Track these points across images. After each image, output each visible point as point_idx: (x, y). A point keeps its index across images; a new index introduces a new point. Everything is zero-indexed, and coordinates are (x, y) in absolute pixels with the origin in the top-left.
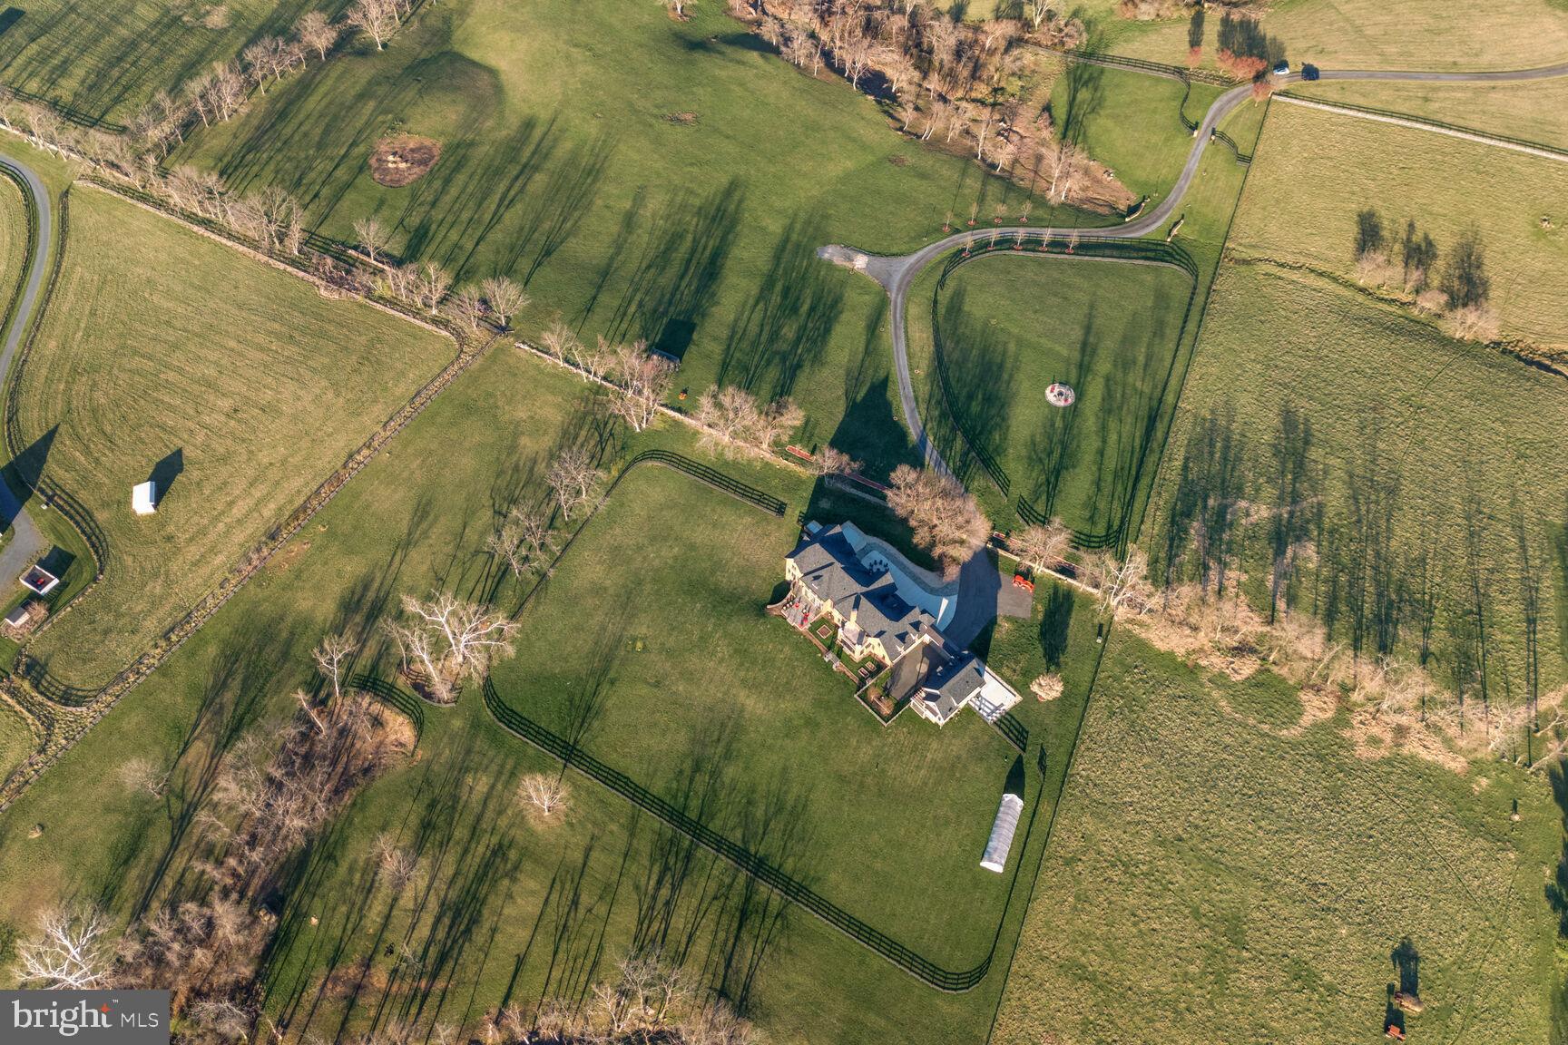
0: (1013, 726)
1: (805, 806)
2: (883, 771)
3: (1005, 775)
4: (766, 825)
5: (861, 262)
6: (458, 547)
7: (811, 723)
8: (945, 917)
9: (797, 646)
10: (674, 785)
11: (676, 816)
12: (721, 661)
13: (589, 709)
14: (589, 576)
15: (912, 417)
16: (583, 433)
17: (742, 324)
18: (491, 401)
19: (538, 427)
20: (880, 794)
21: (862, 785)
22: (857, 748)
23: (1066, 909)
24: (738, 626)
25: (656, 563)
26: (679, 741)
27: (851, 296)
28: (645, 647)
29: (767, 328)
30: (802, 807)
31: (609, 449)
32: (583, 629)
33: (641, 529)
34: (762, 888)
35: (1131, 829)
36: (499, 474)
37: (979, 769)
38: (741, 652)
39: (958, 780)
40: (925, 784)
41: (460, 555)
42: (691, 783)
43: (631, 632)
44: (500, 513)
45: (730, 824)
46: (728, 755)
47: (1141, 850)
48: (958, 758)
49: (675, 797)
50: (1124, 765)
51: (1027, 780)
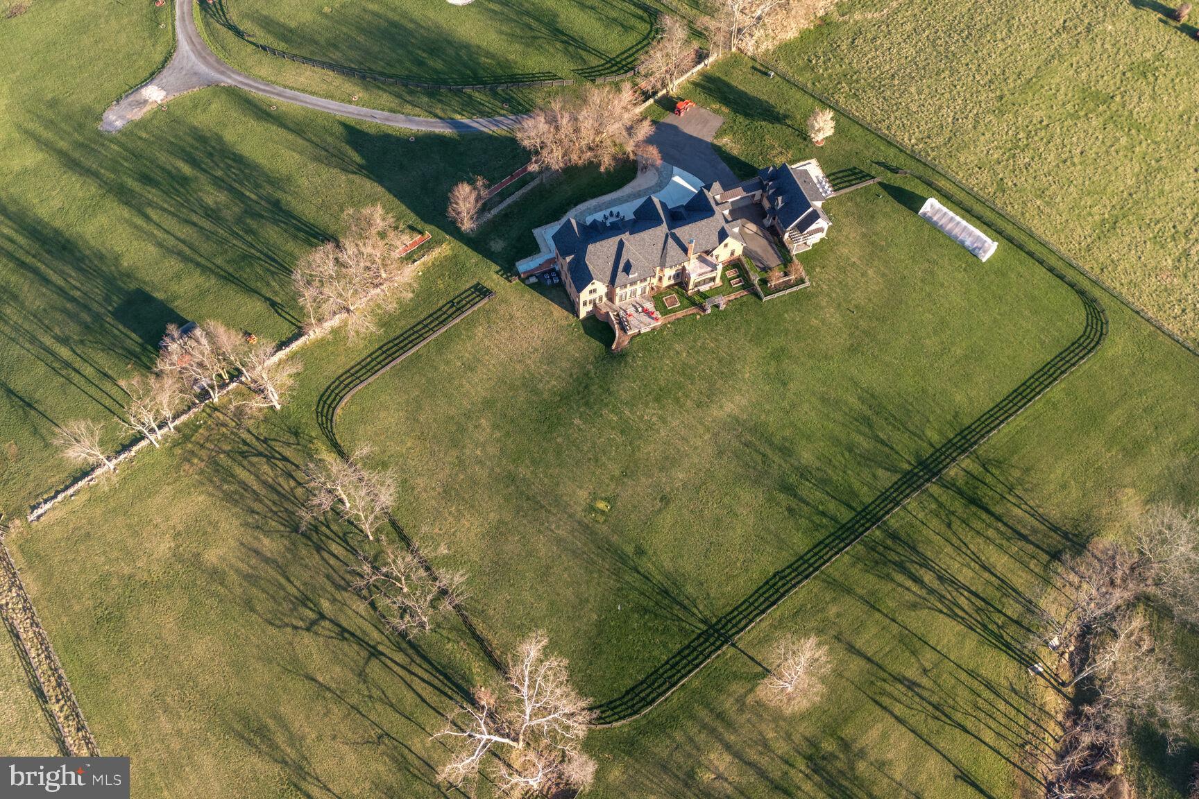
0: (843, 176)
1: (873, 396)
2: (856, 307)
3: (896, 204)
4: (883, 442)
5: (154, 94)
6: (340, 698)
7: (778, 355)
8: (1026, 313)
9: (679, 336)
10: (803, 522)
11: (845, 534)
12: (663, 420)
13: (665, 592)
14: (472, 536)
15: (418, 123)
16: (243, 475)
17: (171, 242)
18: (115, 582)
19: (199, 529)
20: (883, 320)
21: (866, 333)
22: (823, 321)
23: (1047, 210)
24: (625, 387)
25: (492, 450)
26: (749, 501)
27: (205, 120)
28: (607, 500)
29: (195, 218)
30: (870, 398)
31: (288, 452)
32: (548, 568)
33: (433, 454)
34: (952, 473)
35: (981, 129)
36: (249, 605)
37: (882, 225)
38: (660, 396)
39: (888, 245)
40: (884, 275)
41: (354, 700)
42: (808, 504)
43: (579, 511)
44: (314, 623)
45: (869, 479)
46: (786, 451)
47: (1003, 129)
48: (864, 235)
49: (817, 527)
50: (914, 108)
51: (908, 188)
